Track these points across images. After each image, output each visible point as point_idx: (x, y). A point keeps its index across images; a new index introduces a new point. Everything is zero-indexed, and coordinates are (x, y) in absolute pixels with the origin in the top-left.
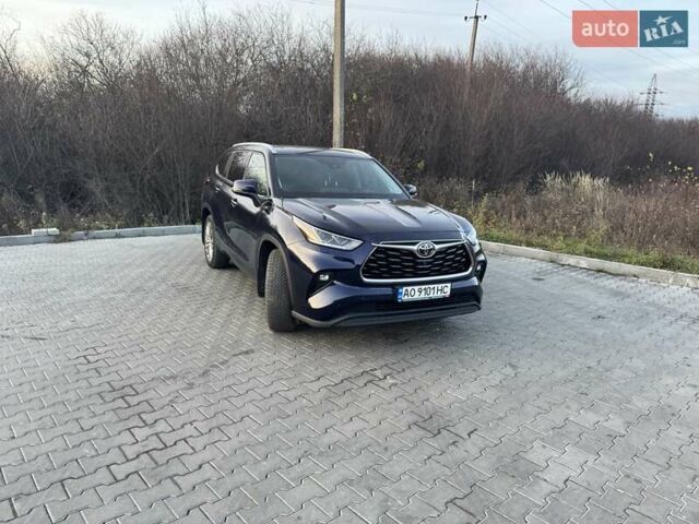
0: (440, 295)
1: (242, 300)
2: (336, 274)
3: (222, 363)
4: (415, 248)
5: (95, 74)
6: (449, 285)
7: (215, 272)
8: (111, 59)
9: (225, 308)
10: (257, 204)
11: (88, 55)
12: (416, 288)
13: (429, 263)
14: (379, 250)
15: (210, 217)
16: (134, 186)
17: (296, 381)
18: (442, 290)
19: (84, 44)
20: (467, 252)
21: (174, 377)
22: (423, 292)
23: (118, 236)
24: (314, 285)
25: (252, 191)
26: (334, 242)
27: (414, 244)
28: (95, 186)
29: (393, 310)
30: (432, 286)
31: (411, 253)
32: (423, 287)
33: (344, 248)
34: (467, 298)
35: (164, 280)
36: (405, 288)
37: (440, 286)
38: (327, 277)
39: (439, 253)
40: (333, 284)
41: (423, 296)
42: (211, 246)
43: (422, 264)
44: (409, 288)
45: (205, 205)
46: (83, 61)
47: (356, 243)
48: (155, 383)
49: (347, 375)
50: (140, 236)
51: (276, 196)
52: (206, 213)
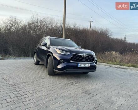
0: (87, 66)
2: (64, 60)
3: (37, 80)
4: (82, 55)
5: (13, 28)
7: (36, 65)
8: (17, 25)
9: (38, 71)
10: (46, 48)
11: (12, 25)
12: (82, 64)
13: (85, 59)
14: (74, 55)
15: (36, 53)
19: (12, 23)
20: (93, 57)
21: (25, 83)
23: (15, 59)
24: (59, 63)
25: (46, 45)
26: (64, 53)
27: (82, 54)
28: (11, 49)
29: (77, 69)
30: (86, 64)
31: (81, 56)
32: (84, 64)
33: (66, 54)
34: (93, 68)
35: (24, 66)
37: (88, 64)
38: (62, 61)
39: (87, 57)
41: (84, 66)
42: (35, 60)
43: (83, 59)
44: (81, 64)
45: (35, 51)
46: (11, 26)
47: (69, 53)
48: (20, 84)
49: (66, 83)
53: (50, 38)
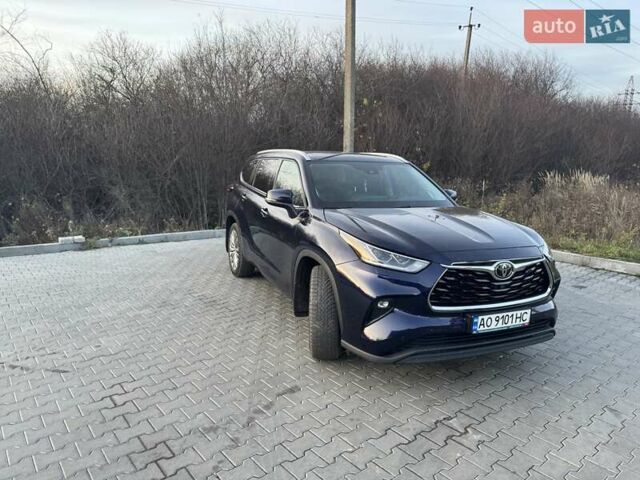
0: (519, 323)
1: (273, 315)
2: (397, 301)
3: (267, 407)
4: (492, 268)
5: (119, 88)
6: (529, 311)
7: (241, 281)
8: (133, 74)
9: (258, 327)
10: (292, 215)
11: (112, 71)
12: (493, 316)
13: (506, 286)
14: (450, 273)
15: (235, 224)
16: (155, 192)
17: (360, 436)
18: (521, 318)
19: (110, 62)
20: (546, 272)
21: (213, 429)
22: (501, 321)
23: (141, 242)
24: (371, 313)
25: (286, 200)
26: (393, 262)
27: (491, 264)
28: (119, 193)
29: (468, 342)
30: (510, 314)
31: (487, 275)
32: (500, 315)
33: (406, 269)
34: (543, 324)
35: (190, 292)
36: (480, 318)
37: (519, 313)
38: (386, 304)
39: (517, 274)
40: (392, 311)
41: (500, 325)
42: (236, 255)
43: (499, 287)
44: (486, 317)
45: (231, 212)
46: (108, 76)
48: (191, 439)
49: (419, 427)
50: (162, 241)
51: (314, 206)
52: (231, 221)
53: (306, 163)
